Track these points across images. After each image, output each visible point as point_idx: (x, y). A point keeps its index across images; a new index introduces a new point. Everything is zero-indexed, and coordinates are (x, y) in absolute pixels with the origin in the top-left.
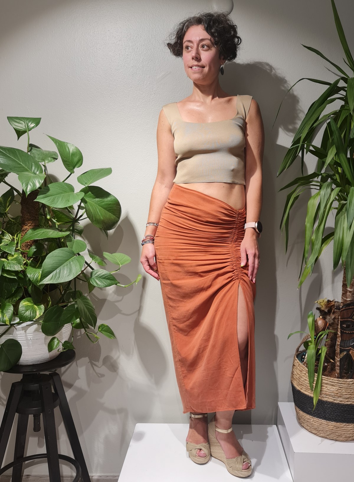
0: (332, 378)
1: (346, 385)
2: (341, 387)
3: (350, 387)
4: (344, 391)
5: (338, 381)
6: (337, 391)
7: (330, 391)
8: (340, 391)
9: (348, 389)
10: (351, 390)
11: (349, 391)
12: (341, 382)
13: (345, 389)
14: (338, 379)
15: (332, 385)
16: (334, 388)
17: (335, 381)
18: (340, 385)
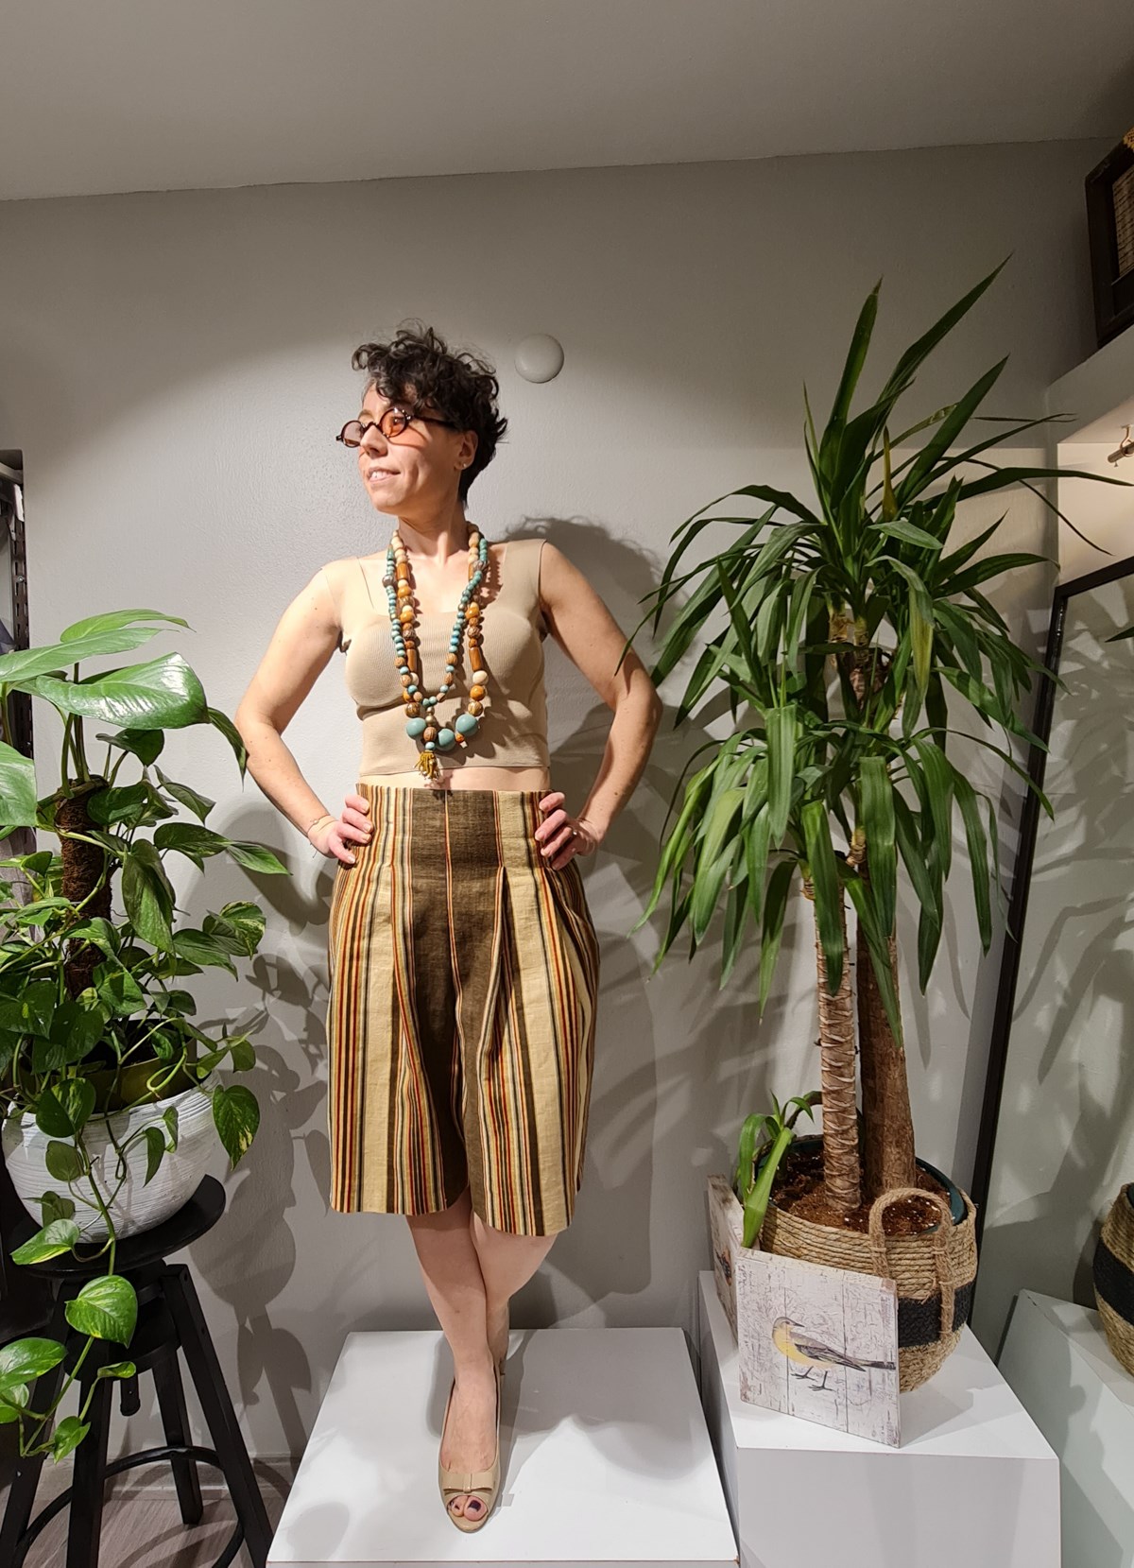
0: (789, 1215)
1: (820, 1240)
2: (808, 1241)
3: (830, 1248)
4: (814, 1254)
5: (801, 1226)
6: (797, 1249)
7: (783, 1246)
8: (806, 1252)
9: (826, 1252)
10: (834, 1257)
11: (828, 1258)
12: (807, 1230)
13: (818, 1250)
14: (801, 1220)
15: (790, 1232)
16: (792, 1239)
17: (794, 1224)
18: (805, 1235)
